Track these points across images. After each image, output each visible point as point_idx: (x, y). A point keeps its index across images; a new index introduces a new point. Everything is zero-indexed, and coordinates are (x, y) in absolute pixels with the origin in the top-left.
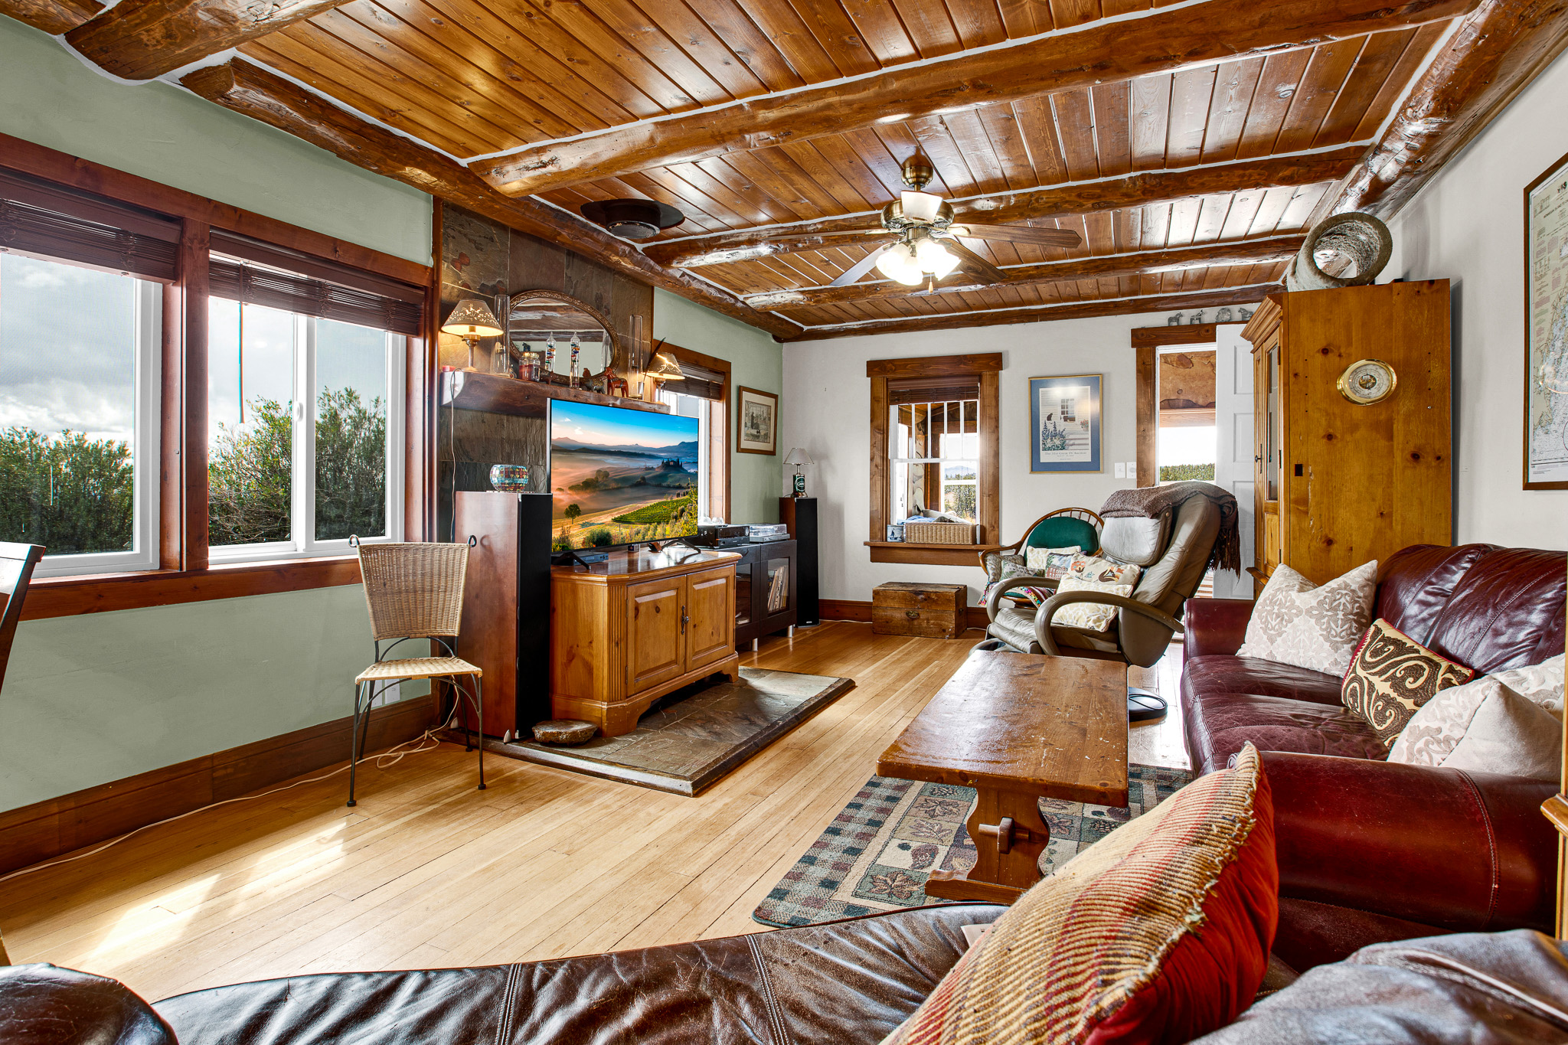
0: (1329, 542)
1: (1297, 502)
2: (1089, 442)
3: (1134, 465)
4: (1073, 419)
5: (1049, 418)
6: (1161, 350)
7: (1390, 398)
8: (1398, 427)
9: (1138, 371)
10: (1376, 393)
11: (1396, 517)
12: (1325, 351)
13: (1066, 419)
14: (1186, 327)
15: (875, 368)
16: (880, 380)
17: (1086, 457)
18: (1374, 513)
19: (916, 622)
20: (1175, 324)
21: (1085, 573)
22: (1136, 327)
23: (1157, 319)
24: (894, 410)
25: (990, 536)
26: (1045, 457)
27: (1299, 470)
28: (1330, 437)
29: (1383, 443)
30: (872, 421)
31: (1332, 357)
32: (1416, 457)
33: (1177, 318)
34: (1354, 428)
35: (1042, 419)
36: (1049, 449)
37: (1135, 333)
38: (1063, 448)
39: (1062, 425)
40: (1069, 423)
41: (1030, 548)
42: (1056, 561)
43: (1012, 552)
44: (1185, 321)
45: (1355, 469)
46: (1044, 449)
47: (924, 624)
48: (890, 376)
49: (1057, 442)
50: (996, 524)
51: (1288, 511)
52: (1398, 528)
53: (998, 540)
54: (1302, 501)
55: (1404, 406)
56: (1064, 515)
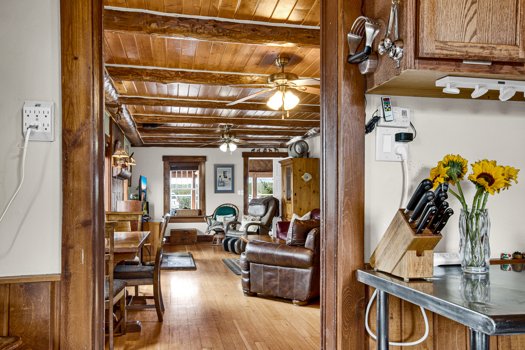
0: (301, 209)
1: (295, 201)
2: (231, 184)
3: (243, 191)
4: (226, 177)
5: (220, 177)
6: (250, 158)
7: (310, 181)
8: (311, 186)
9: (244, 164)
10: (308, 180)
11: (311, 204)
12: (300, 170)
13: (225, 177)
14: (256, 153)
15: (165, 158)
16: (167, 163)
17: (230, 188)
18: (308, 203)
19: (185, 241)
20: (253, 151)
21: (248, 219)
22: (243, 152)
23: (249, 150)
24: (171, 172)
25: (203, 213)
26: (219, 188)
27: (295, 195)
28: (301, 188)
29: (309, 189)
30: (164, 176)
31: (301, 172)
32: (314, 192)
33: (254, 150)
34: (304, 186)
35: (218, 177)
36: (220, 186)
37: (243, 153)
38: (224, 186)
39: (224, 179)
40: (225, 179)
41: (217, 216)
42: (227, 219)
43: (211, 217)
44: (256, 151)
45: (304, 195)
46: (219, 186)
47: (187, 241)
48: (171, 161)
49: (222, 184)
50: (204, 209)
51: (294, 203)
52: (311, 206)
53: (205, 214)
54: (296, 201)
55: (312, 182)
56: (225, 206)
